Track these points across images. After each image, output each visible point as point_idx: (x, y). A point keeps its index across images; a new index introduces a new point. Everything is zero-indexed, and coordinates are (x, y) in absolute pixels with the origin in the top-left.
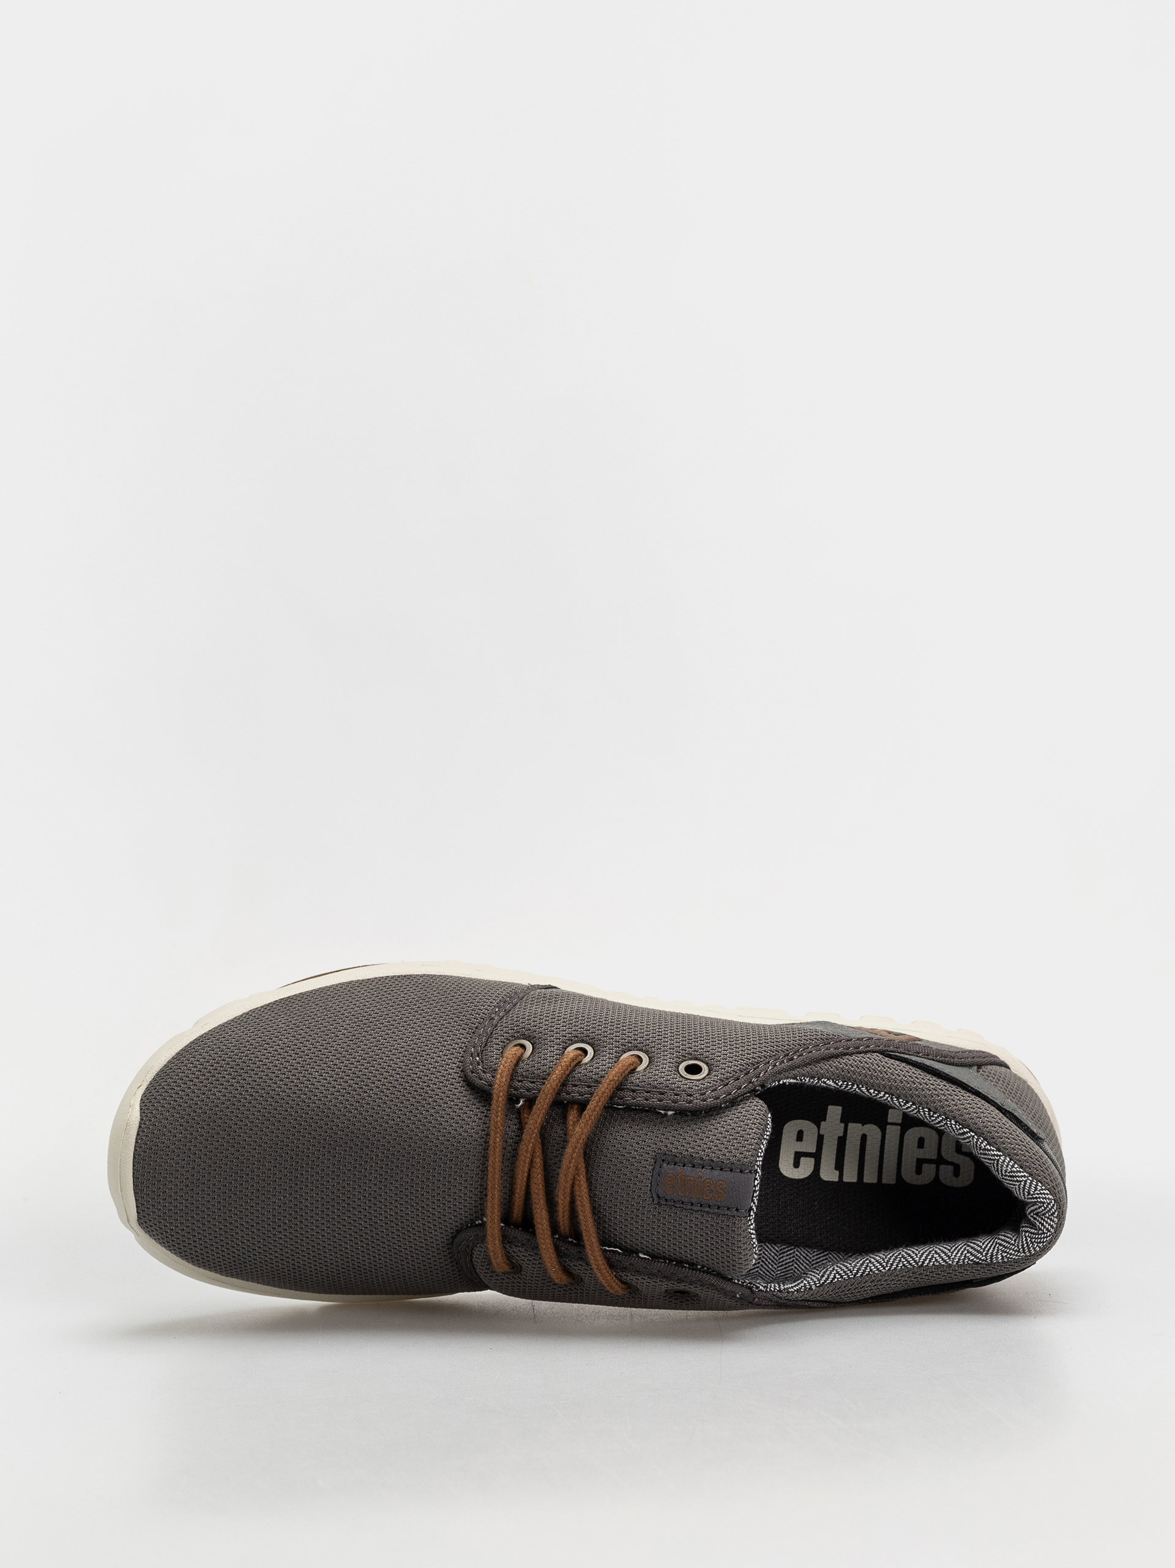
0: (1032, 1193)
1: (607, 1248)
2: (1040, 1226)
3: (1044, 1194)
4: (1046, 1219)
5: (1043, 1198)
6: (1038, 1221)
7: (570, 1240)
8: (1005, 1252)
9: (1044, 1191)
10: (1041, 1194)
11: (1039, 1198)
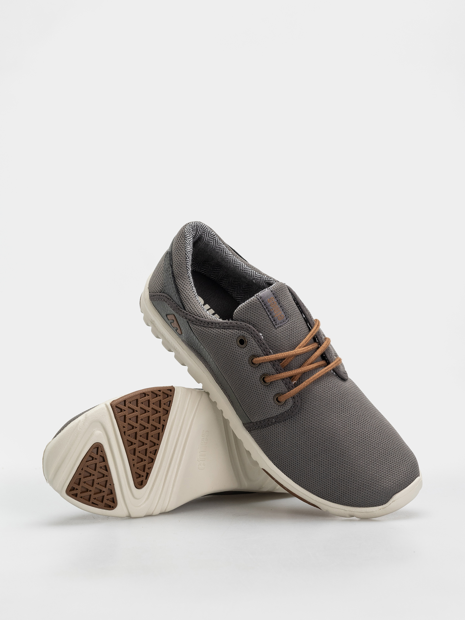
0: (189, 235)
1: (311, 328)
2: (196, 226)
3: (186, 231)
4: (192, 226)
5: (188, 231)
6: (194, 228)
7: (317, 341)
8: (210, 232)
9: (186, 232)
10: (187, 232)
11: (189, 232)
